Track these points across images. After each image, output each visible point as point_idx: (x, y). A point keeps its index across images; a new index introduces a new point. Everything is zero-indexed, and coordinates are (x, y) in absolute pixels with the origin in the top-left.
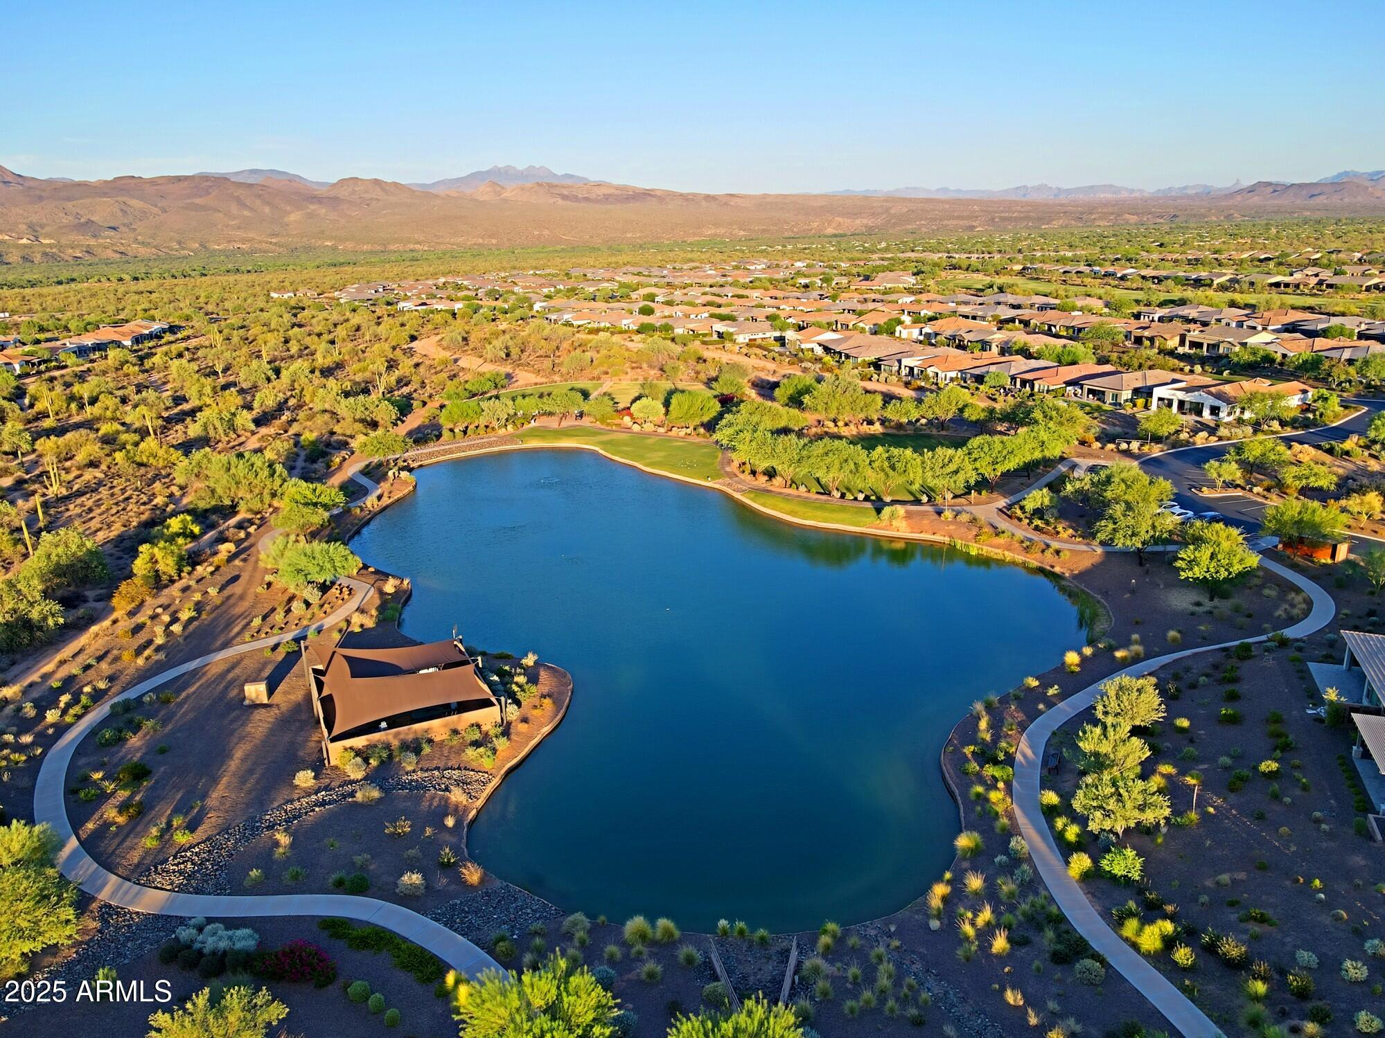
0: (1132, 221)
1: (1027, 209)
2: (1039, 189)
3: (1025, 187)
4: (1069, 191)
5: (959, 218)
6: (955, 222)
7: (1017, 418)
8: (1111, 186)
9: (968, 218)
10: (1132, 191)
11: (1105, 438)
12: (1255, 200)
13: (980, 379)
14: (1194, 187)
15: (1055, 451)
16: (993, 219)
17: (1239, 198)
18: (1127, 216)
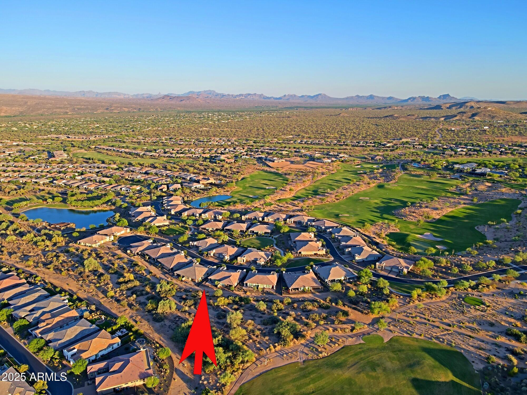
0: (126, 110)
1: (87, 103)
2: (89, 92)
3: (83, 91)
4: (101, 94)
5: (60, 108)
6: (59, 110)
7: (105, 195)
8: (117, 92)
9: (64, 108)
10: (125, 95)
11: (117, 196)
12: (165, 101)
13: (98, 188)
14: (146, 94)
15: (111, 198)
16: (74, 109)
17: (160, 100)
18: (124, 108)
